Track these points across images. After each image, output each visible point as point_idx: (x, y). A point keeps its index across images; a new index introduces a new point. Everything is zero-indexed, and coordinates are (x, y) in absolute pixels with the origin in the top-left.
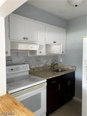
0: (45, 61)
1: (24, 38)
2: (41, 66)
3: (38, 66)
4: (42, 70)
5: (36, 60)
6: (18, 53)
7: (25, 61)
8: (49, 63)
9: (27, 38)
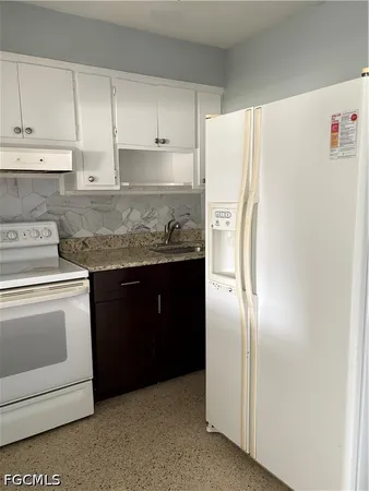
0: (136, 216)
1: (18, 130)
2: (121, 231)
3: (104, 231)
4: (124, 246)
5: (95, 209)
6: (16, 184)
7: (48, 212)
8: (156, 221)
9: (30, 130)
